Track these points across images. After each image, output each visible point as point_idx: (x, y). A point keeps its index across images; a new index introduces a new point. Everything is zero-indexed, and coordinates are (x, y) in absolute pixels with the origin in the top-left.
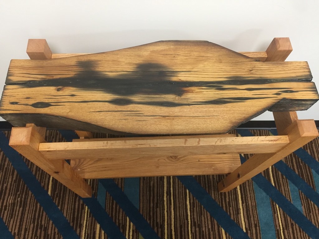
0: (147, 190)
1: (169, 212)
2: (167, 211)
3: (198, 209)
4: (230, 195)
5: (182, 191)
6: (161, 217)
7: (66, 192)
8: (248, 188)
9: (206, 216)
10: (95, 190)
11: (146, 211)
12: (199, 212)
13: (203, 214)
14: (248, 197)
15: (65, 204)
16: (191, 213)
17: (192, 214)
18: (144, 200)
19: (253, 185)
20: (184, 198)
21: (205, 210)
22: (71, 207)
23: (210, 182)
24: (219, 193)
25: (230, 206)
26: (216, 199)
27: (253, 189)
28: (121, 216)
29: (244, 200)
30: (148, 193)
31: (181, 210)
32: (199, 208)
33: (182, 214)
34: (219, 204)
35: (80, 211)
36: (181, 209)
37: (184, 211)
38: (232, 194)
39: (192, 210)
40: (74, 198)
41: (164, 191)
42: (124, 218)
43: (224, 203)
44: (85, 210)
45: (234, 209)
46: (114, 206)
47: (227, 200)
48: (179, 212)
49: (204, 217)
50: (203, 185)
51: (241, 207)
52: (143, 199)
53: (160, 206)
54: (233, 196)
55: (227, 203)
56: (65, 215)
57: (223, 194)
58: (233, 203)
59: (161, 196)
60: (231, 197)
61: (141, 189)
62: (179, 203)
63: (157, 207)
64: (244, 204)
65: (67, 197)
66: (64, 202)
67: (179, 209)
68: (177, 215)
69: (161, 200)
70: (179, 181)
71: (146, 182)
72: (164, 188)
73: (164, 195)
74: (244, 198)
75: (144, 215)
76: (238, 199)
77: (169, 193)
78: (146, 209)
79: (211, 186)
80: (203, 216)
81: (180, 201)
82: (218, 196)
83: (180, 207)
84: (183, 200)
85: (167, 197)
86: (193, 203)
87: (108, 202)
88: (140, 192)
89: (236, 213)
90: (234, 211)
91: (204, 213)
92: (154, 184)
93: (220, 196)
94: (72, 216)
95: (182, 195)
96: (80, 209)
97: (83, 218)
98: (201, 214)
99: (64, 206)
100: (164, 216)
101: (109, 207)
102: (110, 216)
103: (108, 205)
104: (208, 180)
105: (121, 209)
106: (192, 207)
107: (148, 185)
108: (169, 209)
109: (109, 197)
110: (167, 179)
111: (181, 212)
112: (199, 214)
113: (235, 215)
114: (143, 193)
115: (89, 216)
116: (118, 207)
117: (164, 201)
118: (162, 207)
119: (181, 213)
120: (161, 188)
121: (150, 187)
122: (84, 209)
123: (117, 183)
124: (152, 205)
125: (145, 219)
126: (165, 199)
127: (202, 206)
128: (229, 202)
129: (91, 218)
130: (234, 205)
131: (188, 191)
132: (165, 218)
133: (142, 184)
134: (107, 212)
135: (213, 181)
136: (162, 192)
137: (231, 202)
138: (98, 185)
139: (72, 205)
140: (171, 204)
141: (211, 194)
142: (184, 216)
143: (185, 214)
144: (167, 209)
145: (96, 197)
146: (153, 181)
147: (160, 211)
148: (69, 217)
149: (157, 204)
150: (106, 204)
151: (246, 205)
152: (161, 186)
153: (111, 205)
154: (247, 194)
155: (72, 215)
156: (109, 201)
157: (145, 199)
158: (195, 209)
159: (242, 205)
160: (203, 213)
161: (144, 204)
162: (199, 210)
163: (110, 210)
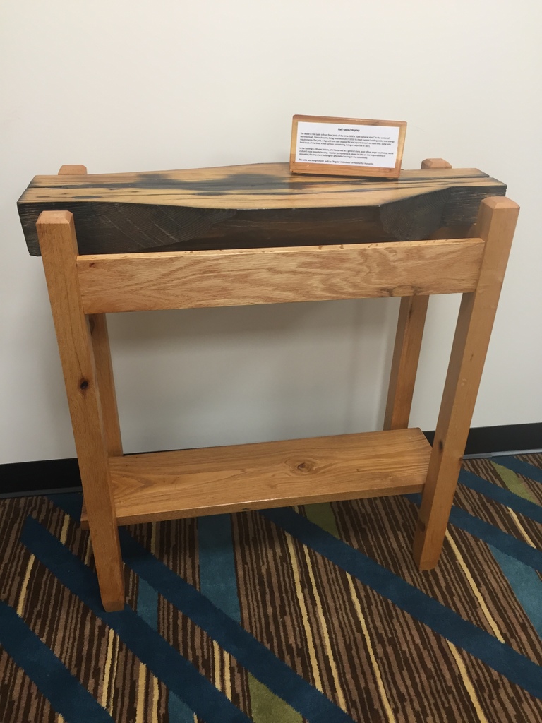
0: (254, 583)
1: (313, 620)
2: (309, 620)
3: (380, 608)
4: (446, 574)
5: (336, 576)
6: (297, 632)
7: (61, 605)
8: (480, 557)
9: (402, 620)
10: (130, 594)
11: (258, 625)
12: (385, 613)
13: (394, 615)
14: (486, 575)
15: (57, 629)
16: (365, 618)
17: (369, 620)
18: (251, 603)
19: (489, 551)
20: (343, 590)
21: (398, 610)
22: (72, 635)
23: (396, 554)
24: (421, 572)
25: (452, 595)
26: (417, 585)
27: (492, 558)
28: (198, 640)
29: (481, 580)
30: (258, 587)
31: (342, 614)
32: (382, 606)
33: (347, 621)
34: (427, 593)
35: (96, 642)
36: (340, 612)
37: (350, 615)
38: (450, 571)
39: (366, 610)
40: (80, 616)
41: (294, 580)
42: (207, 645)
43: (436, 590)
44: (108, 638)
45: (463, 600)
46: (180, 622)
47: (443, 584)
48: (339, 618)
49: (399, 621)
50: (381, 561)
51: (477, 593)
52: (248, 601)
53: (290, 611)
54: (452, 575)
55: (444, 590)
56: (57, 653)
57: (430, 574)
58: (458, 588)
59: (289, 591)
60: (451, 578)
61: (242, 583)
62: (335, 602)
63: (283, 613)
64: (483, 588)
65: (63, 617)
66: (55, 626)
67: (337, 613)
68: (333, 625)
69: (290, 598)
70: (326, 559)
71: (250, 568)
72: (293, 576)
73: (295, 589)
74: (478, 577)
75: (254, 633)
76: (465, 580)
77: (306, 583)
78: (257, 620)
79: (398, 560)
80: (395, 621)
81: (335, 595)
82: (419, 579)
83: (337, 607)
84: (342, 594)
85: (303, 591)
86: (367, 597)
87: (163, 615)
88: (238, 588)
89: (469, 606)
90: (465, 604)
91: (397, 614)
92: (268, 571)
93: (423, 577)
94: (74, 655)
95: (339, 585)
96: (96, 638)
97: (102, 656)
98: (391, 617)
99: (56, 635)
100: (304, 631)
101: (166, 625)
102: (171, 643)
103: (166, 621)
104: (389, 552)
105: (196, 627)
106: (366, 605)
107: (256, 572)
108: (311, 615)
109: (166, 606)
110: (298, 557)
111: (341, 618)
112: (386, 617)
113: (468, 610)
114: (246, 589)
115: (117, 650)
116: (189, 624)
117: (298, 600)
118: (296, 613)
119: (344, 620)
120: (286, 575)
121: (261, 577)
122: (106, 637)
123: (182, 576)
124: (270, 610)
125: (259, 640)
126: (300, 596)
127: (390, 601)
128: (448, 587)
129: (123, 653)
130: (460, 592)
131: (348, 576)
132: (307, 634)
133: (241, 573)
134: (164, 635)
135: (402, 552)
136: (290, 583)
137: (452, 587)
138: (137, 583)
139: (75, 629)
140: (314, 604)
141: (404, 577)
142: (351, 625)
143: (352, 621)
144: (308, 615)
145: (133, 609)
146: (266, 564)
147: (292, 621)
148: (68, 657)
149: (282, 607)
150: (159, 618)
151: (487, 588)
152: (285, 572)
153: (171, 620)
154: (483, 569)
155: (75, 650)
156: (166, 613)
157: (252, 601)
158: (373, 608)
159: (480, 591)
160: (394, 613)
161: (252, 610)
162: (383, 609)
163: (171, 633)
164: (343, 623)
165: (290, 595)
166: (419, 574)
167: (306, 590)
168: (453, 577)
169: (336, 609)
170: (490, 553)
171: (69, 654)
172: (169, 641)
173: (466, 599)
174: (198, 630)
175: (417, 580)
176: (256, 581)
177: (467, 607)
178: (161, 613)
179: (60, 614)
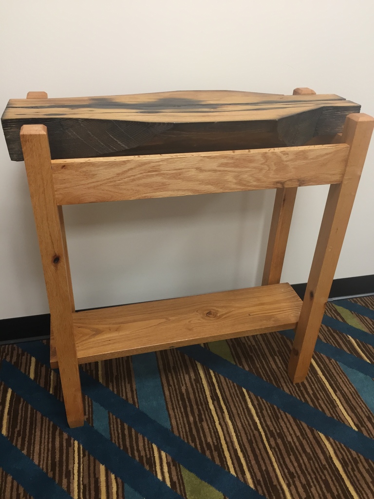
0: (178, 400)
1: (223, 423)
2: (220, 424)
3: (269, 412)
4: (312, 385)
5: (236, 391)
6: (213, 433)
7: (36, 425)
8: (333, 371)
9: (285, 420)
10: (87, 413)
11: (184, 430)
12: (273, 415)
13: (280, 417)
14: (339, 383)
15: (34, 443)
16: (260, 420)
17: (262, 421)
18: (177, 414)
19: (339, 367)
20: (242, 400)
21: (282, 412)
22: (46, 448)
23: (276, 373)
24: (294, 384)
25: (318, 399)
26: (293, 394)
27: (341, 371)
28: (141, 444)
29: (336, 388)
30: (180, 403)
31: (243, 418)
32: (270, 410)
33: (247, 423)
34: (300, 399)
35: (65, 451)
36: (242, 417)
37: (248, 418)
38: (315, 382)
39: (260, 414)
40: (50, 432)
41: (206, 396)
42: (149, 447)
43: (306, 396)
44: (74, 448)
45: (326, 402)
46: (126, 432)
47: (311, 392)
48: (241, 421)
49: (283, 420)
50: (266, 378)
51: (335, 397)
52: (175, 413)
53: (206, 418)
54: (316, 385)
55: (312, 396)
56: (36, 462)
57: (301, 385)
58: (321, 394)
59: (204, 403)
60: (315, 387)
61: (168, 400)
62: (237, 409)
63: (201, 420)
64: (338, 393)
65: (38, 433)
66: (33, 441)
67: (240, 417)
68: (238, 427)
69: (205, 409)
70: (227, 379)
71: (174, 389)
72: (205, 393)
73: (208, 402)
74: (334, 385)
75: (182, 436)
76: (325, 388)
77: (215, 398)
78: (183, 426)
79: (278, 377)
80: (281, 420)
81: (237, 405)
82: (294, 390)
83: (239, 413)
84: (241, 403)
85: (213, 404)
86: (259, 404)
87: (114, 427)
88: (167, 404)
89: (331, 407)
90: (328, 405)
91: (281, 415)
92: (187, 390)
93: (296, 388)
94: (50, 462)
95: (238, 397)
96: (65, 448)
97: (71, 461)
98: (278, 418)
99: (34, 448)
100: (218, 432)
101: (116, 435)
102: (122, 448)
103: (116, 431)
104: (270, 371)
105: (139, 434)
106: (259, 411)
107: (178, 392)
108: (221, 420)
109: (115, 421)
110: (207, 379)
111: (242, 420)
112: (274, 418)
113: (330, 409)
114: (172, 404)
115: (82, 456)
116: (133, 433)
117: (210, 410)
118: (210, 420)
119: (245, 422)
120: (200, 392)
121: (182, 395)
122: (72, 447)
123: (124, 397)
124: (191, 419)
125: (186, 441)
126: (212, 407)
127: (275, 407)
128: (314, 394)
129: (86, 457)
130: (323, 397)
131: (244, 390)
132: (220, 435)
133: (167, 393)
134: (115, 442)
135: (279, 371)
136: (203, 398)
137: (317, 393)
138: (92, 405)
139: (48, 443)
140: (223, 412)
141: (283, 388)
142: (250, 426)
143: (251, 423)
144: (219, 420)
145: (90, 424)
146: (184, 385)
147: (208, 425)
148: (45, 464)
149: (200, 415)
150: (110, 430)
151: (341, 393)
152: (199, 390)
153: (120, 431)
154: (337, 379)
155: (50, 458)
156: (115, 426)
157: (178, 413)
158: (265, 412)
159: (336, 395)
160: (279, 415)
161: (178, 419)
162: (271, 412)
163: (121, 440)
164: (244, 424)
165: (204, 406)
166: (294, 386)
167: (216, 402)
168: (316, 386)
169: (238, 414)
170: (340, 368)
171: (45, 462)
172: (119, 446)
173: (327, 402)
174: (140, 437)
175: (293, 390)
176: (179, 398)
177: (329, 407)
178: (112, 426)
179: (35, 432)
